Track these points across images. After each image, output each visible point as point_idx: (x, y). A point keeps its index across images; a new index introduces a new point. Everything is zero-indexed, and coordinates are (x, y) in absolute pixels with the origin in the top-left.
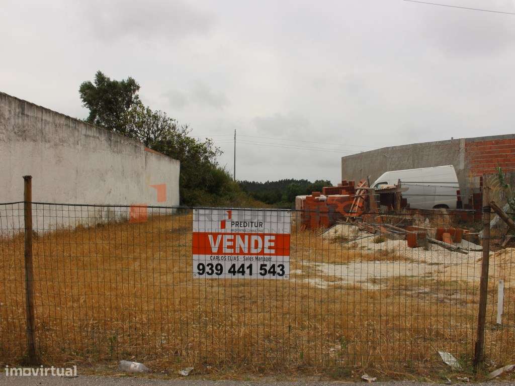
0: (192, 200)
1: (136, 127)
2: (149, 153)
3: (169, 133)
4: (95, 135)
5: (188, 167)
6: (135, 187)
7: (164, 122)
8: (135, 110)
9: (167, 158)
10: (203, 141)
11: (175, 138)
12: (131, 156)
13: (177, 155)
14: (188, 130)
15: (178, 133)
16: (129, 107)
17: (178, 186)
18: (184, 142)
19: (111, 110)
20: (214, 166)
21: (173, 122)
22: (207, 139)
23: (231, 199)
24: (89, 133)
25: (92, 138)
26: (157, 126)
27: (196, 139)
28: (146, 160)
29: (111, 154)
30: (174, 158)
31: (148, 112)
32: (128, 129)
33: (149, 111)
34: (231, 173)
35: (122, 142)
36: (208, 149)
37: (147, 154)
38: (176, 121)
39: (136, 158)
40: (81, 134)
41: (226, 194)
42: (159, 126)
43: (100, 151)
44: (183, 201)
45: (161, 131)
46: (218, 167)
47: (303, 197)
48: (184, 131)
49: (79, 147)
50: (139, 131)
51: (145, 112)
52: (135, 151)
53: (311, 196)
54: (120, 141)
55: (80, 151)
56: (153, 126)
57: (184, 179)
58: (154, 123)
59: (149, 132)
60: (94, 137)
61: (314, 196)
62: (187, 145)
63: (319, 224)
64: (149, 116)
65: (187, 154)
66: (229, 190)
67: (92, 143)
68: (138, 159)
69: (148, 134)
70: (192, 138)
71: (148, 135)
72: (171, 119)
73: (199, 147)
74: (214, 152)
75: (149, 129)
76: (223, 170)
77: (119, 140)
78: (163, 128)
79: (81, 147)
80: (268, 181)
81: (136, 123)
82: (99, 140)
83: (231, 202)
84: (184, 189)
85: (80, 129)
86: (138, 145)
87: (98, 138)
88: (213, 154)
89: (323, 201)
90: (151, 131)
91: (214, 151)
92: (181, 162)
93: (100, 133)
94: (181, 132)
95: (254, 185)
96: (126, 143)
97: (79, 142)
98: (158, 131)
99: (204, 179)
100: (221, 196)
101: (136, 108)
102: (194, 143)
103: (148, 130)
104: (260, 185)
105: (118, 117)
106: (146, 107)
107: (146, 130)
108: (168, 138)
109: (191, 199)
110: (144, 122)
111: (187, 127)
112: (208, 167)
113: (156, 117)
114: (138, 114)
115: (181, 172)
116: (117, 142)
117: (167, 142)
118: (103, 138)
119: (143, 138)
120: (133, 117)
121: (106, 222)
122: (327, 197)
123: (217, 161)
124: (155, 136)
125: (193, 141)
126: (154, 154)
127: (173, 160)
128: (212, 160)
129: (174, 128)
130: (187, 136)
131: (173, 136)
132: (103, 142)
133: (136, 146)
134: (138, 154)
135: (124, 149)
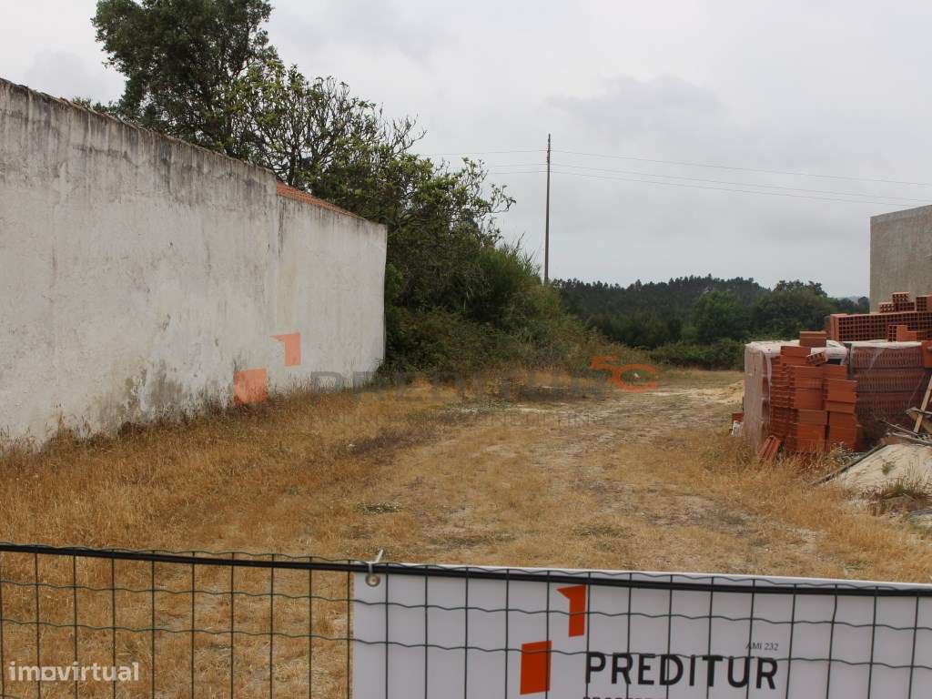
0: (423, 344)
1: (260, 125)
2: (292, 205)
3: (354, 144)
4: (115, 147)
5: (412, 243)
6: (245, 306)
7: (341, 110)
8: (256, 77)
9: (347, 220)
10: (455, 166)
11: (375, 158)
12: (234, 213)
13: (378, 209)
14: (412, 134)
15: (383, 142)
16: (240, 68)
17: (382, 299)
18: (401, 170)
19: (186, 76)
20: (489, 241)
21: (368, 111)
22: (466, 160)
23: (535, 338)
24: (95, 140)
25: (103, 158)
26: (322, 122)
27: (436, 162)
28: (281, 225)
29: (170, 206)
30: (371, 219)
31: (293, 81)
32: (237, 130)
33: (294, 77)
34: (538, 261)
35: (205, 170)
36: (471, 191)
37: (285, 208)
38: (377, 109)
39: (251, 217)
40: (68, 141)
41: (520, 325)
42: (328, 124)
43: (133, 198)
44: (393, 345)
45: (333, 138)
46: (498, 245)
47: (771, 347)
48: (399, 139)
49: (62, 186)
50: (267, 139)
51: (286, 81)
52: (247, 197)
53: (795, 343)
54: (200, 167)
55: (63, 197)
56: (309, 121)
57: (398, 281)
58: (312, 113)
59: (297, 140)
60: (111, 153)
61: (807, 344)
62: (408, 181)
63: (826, 437)
64: (299, 93)
65: (409, 205)
66: (532, 312)
67: (106, 172)
68: (258, 223)
69: (295, 147)
70: (423, 158)
71: (293, 150)
72: (362, 104)
73: (444, 185)
74: (489, 201)
75: (297, 132)
76: (515, 252)
77: (194, 165)
78: (339, 130)
79: (70, 186)
80: (638, 283)
81: (260, 114)
82: (129, 161)
83: (538, 346)
84: (399, 310)
85: (64, 129)
86: (257, 180)
87: (125, 156)
88: (484, 206)
89: (835, 361)
90: (301, 139)
91: (486, 197)
92: (391, 229)
93: (132, 142)
94: (391, 140)
95: (599, 292)
96: (220, 172)
97: (62, 171)
98: (323, 137)
99: (458, 282)
100: (507, 329)
101: (260, 69)
102: (430, 172)
103: (296, 136)
104: (616, 291)
105: (207, 97)
106: (288, 67)
107: (289, 134)
108: (352, 157)
109: (419, 340)
110: (283, 111)
111: (408, 126)
112: (471, 244)
113: (317, 98)
114: (264, 90)
115: (389, 260)
116: (190, 168)
117: (348, 170)
118: (142, 156)
119: (281, 159)
120: (250, 96)
121: (152, 417)
122: (848, 346)
123: (497, 225)
124: (314, 151)
125: (426, 167)
126: (305, 205)
127: (367, 223)
128: (483, 222)
129: (370, 128)
130: (411, 151)
131: (366, 153)
132: (141, 170)
133: (250, 183)
134: (255, 207)
135: (212, 192)
